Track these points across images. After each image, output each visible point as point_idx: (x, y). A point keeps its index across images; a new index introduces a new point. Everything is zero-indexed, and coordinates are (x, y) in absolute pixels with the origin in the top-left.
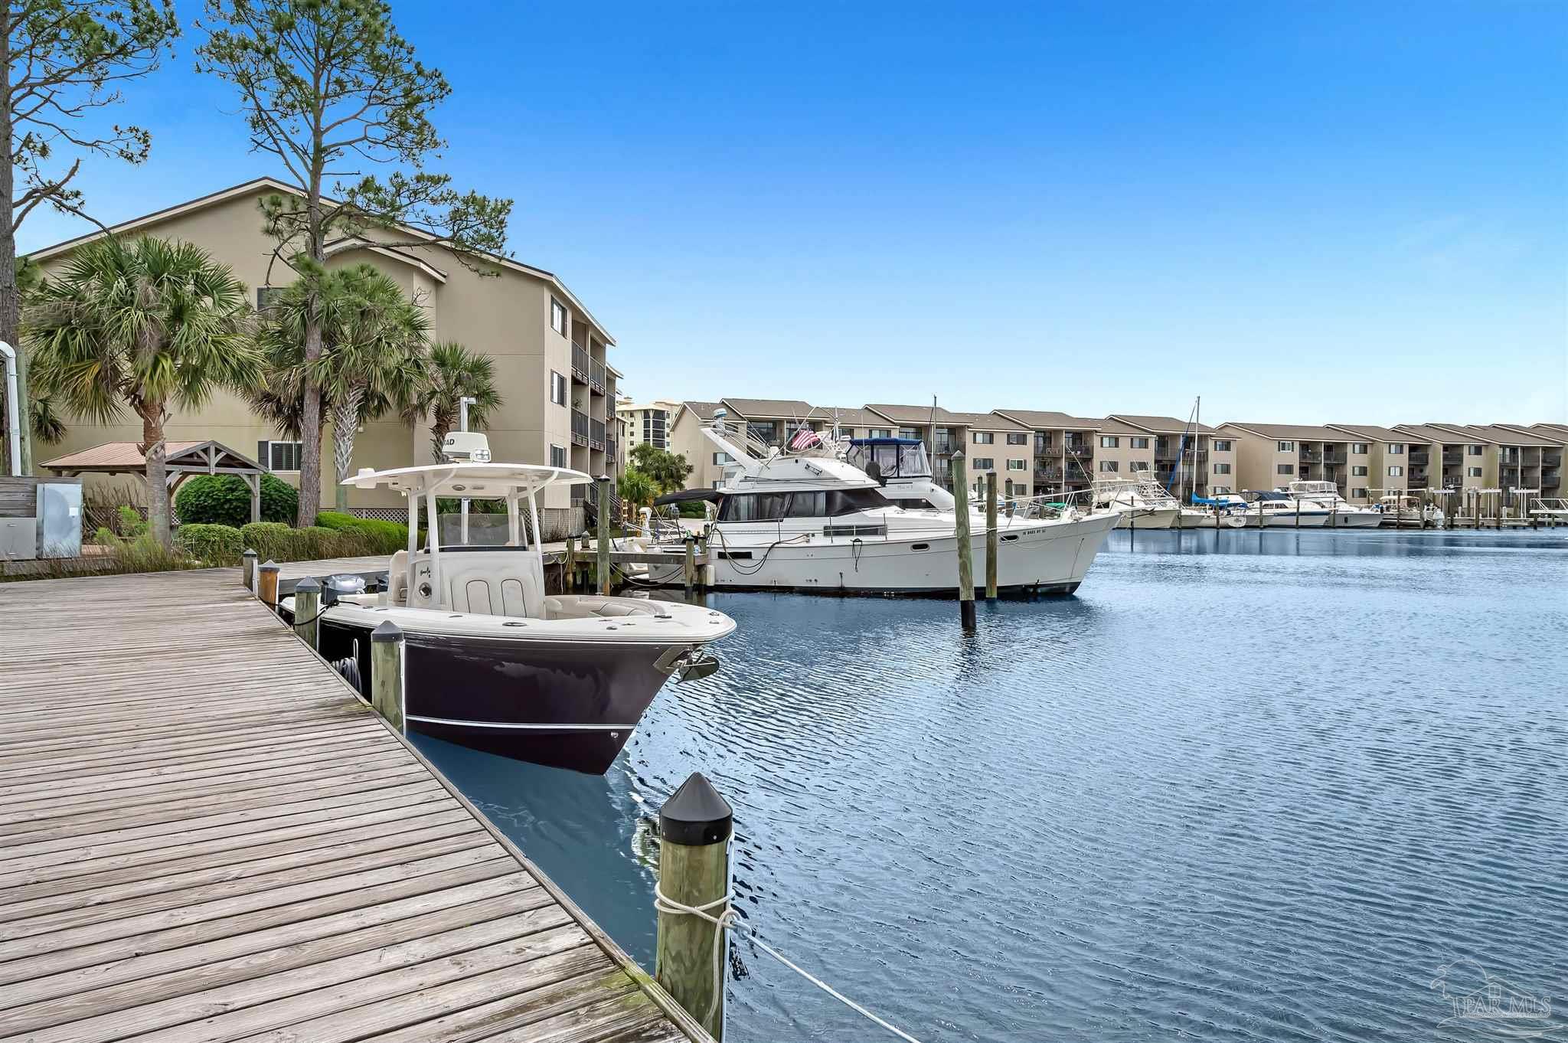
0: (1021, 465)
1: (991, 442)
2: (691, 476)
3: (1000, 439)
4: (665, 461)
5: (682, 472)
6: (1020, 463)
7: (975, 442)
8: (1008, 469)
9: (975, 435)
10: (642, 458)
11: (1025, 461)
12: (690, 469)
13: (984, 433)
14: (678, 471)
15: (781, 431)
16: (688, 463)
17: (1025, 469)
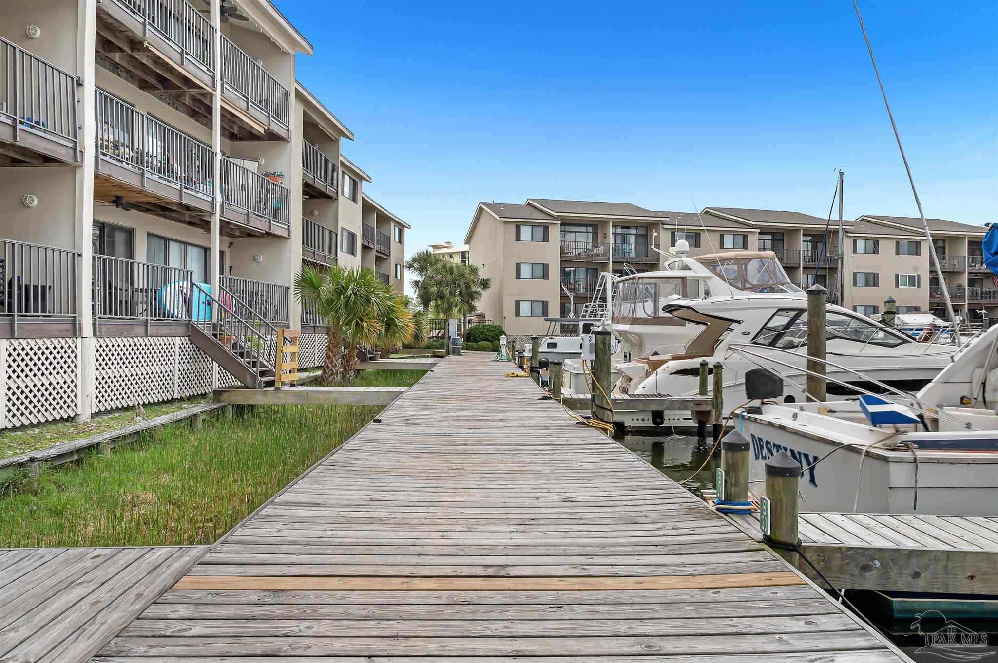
0: (913, 281)
1: (875, 251)
2: (486, 294)
3: (887, 248)
4: (452, 272)
5: (474, 288)
6: (912, 278)
7: (855, 251)
8: (897, 286)
9: (855, 242)
10: (421, 270)
11: (919, 276)
12: (485, 284)
13: (866, 239)
14: (468, 287)
15: (605, 236)
16: (482, 275)
17: (919, 286)
